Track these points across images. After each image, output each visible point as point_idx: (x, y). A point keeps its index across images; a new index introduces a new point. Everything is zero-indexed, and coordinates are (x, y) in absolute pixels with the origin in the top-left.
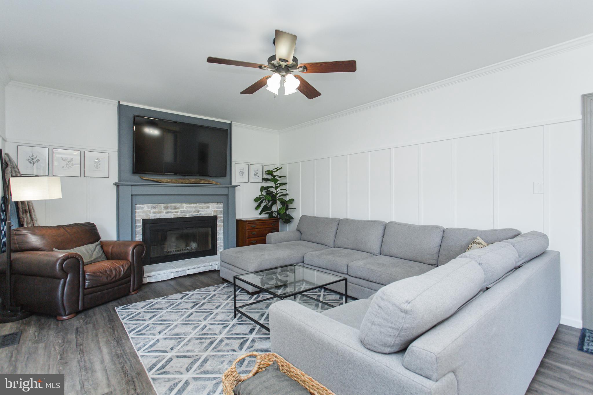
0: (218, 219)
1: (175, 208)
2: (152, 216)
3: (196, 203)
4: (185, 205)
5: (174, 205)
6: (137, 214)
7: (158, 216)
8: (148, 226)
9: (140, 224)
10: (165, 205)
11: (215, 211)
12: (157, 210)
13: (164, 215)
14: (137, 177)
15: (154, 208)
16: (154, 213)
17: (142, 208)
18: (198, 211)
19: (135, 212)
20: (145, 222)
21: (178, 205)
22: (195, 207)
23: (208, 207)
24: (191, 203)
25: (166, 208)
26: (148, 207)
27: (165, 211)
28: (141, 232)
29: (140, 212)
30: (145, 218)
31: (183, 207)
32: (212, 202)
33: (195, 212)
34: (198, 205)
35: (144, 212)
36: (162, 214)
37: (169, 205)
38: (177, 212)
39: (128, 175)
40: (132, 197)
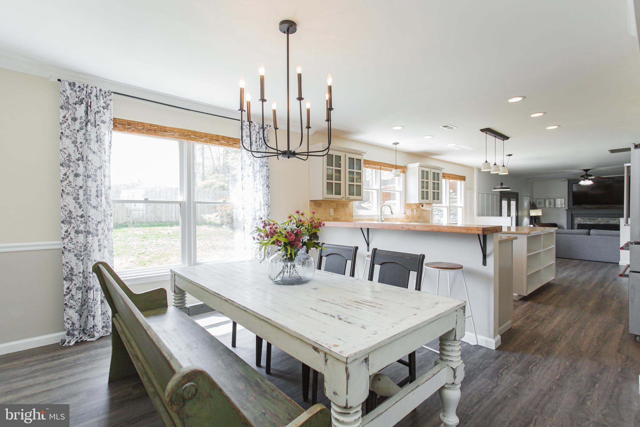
1: (594, 220)
2: (582, 223)
3: (607, 218)
4: (600, 219)
5: (593, 218)
6: (575, 221)
7: (585, 223)
8: (580, 226)
9: (576, 224)
10: (588, 218)
12: (584, 220)
14: (575, 207)
15: (583, 219)
16: (583, 221)
17: (577, 219)
19: (574, 219)
21: (596, 218)
24: (604, 217)
25: (589, 219)
26: (580, 219)
27: (589, 221)
28: (577, 227)
29: (576, 221)
30: (578, 223)
31: (599, 219)
33: (606, 222)
35: (578, 221)
36: (587, 222)
37: (591, 218)
38: (595, 222)
39: (572, 206)
40: (572, 215)
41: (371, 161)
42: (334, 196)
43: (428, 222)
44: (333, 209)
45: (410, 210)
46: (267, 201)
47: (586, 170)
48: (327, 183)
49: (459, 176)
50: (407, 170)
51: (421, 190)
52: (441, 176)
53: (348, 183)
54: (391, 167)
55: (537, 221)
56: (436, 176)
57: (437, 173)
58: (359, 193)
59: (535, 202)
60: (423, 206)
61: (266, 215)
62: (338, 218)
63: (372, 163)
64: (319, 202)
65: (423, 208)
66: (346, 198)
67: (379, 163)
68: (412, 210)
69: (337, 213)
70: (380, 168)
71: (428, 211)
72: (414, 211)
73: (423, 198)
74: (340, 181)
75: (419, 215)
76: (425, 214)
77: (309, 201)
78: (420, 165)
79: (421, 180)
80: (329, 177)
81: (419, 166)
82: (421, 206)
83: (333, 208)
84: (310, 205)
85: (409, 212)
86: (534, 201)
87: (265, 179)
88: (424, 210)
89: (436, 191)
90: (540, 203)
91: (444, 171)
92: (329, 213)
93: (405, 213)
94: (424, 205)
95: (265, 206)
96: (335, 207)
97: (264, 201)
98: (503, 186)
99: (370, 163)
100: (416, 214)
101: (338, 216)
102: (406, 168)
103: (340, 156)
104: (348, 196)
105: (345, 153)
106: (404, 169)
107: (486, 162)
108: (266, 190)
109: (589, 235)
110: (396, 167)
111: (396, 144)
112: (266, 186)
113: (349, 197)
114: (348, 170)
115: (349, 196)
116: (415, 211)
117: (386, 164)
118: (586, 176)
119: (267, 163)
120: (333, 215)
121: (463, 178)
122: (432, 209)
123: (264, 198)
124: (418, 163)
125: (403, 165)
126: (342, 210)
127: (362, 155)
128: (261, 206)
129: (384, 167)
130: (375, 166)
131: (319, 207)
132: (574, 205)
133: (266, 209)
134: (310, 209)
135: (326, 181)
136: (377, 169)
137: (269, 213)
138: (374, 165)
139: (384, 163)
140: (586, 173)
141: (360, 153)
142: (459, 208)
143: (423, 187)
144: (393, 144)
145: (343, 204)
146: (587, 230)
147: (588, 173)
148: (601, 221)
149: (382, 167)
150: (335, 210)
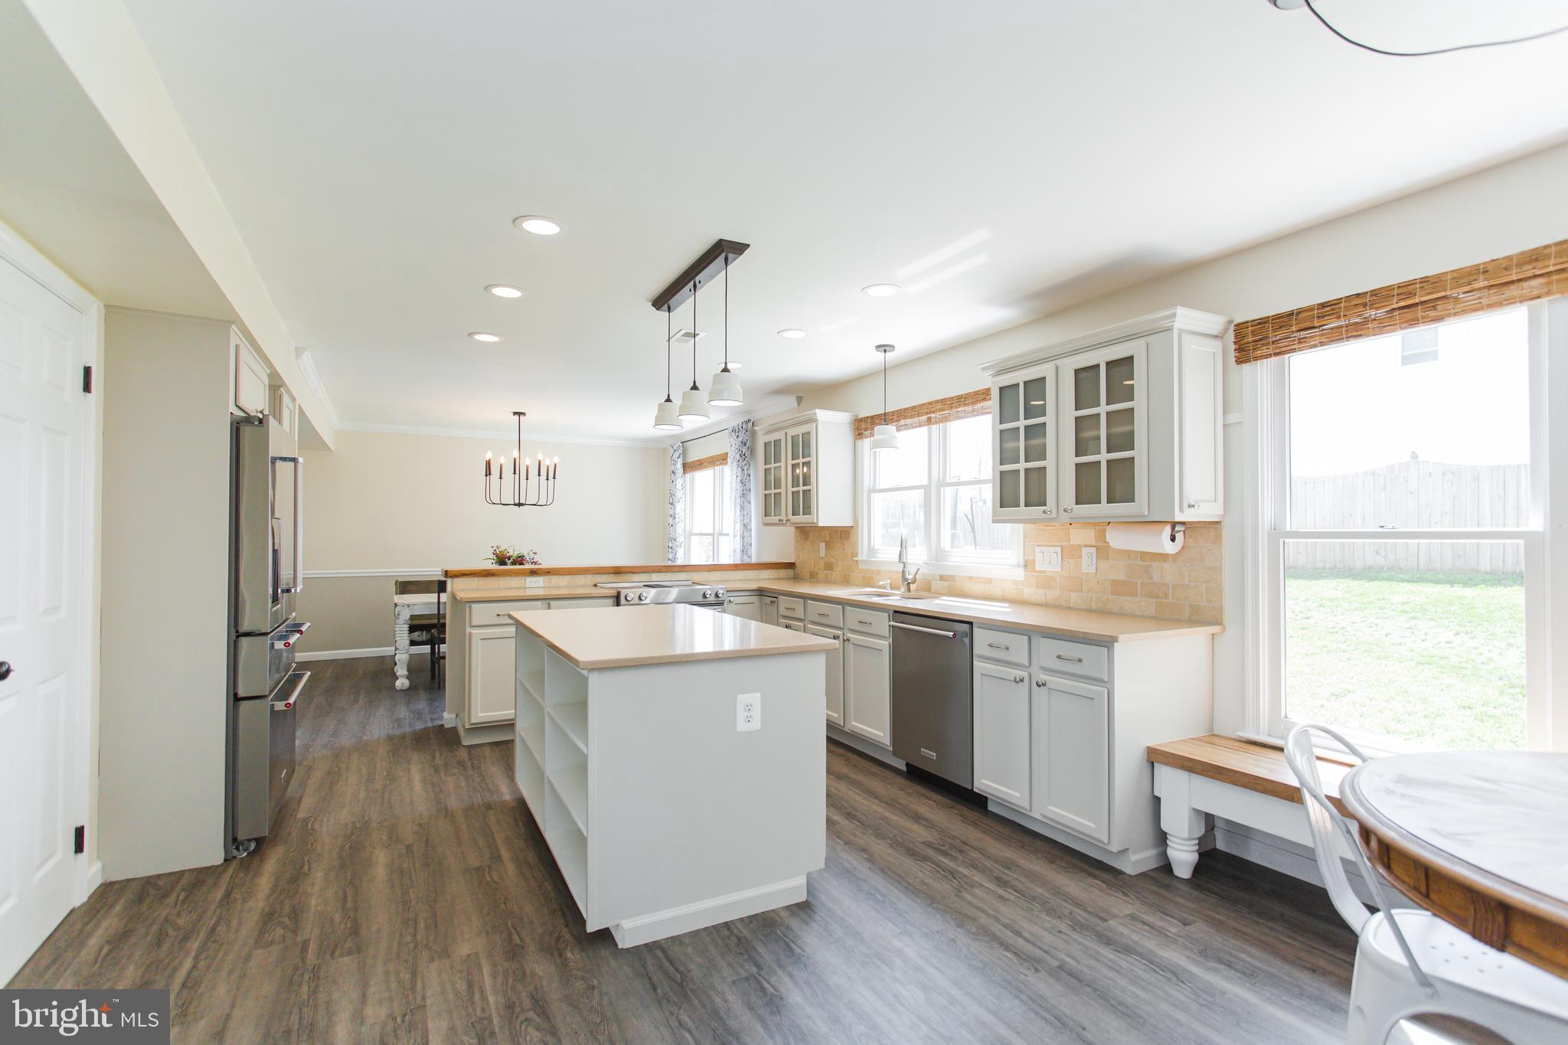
45: (1059, 549)
51: (998, 468)
56: (1103, 381)
57: (1106, 363)
62: (831, 564)
68: (1074, 553)
69: (830, 552)
70: (929, 419)
72: (1081, 557)
73: (1011, 502)
74: (781, 488)
75: (1119, 578)
79: (999, 427)
80: (767, 484)
85: (1051, 561)
89: (1104, 457)
93: (1028, 565)
96: (828, 539)
100: (1093, 571)
101: (832, 560)
103: (782, 439)
111: (886, 347)
113: (789, 520)
120: (823, 555)
144: (876, 351)
150: (829, 546)
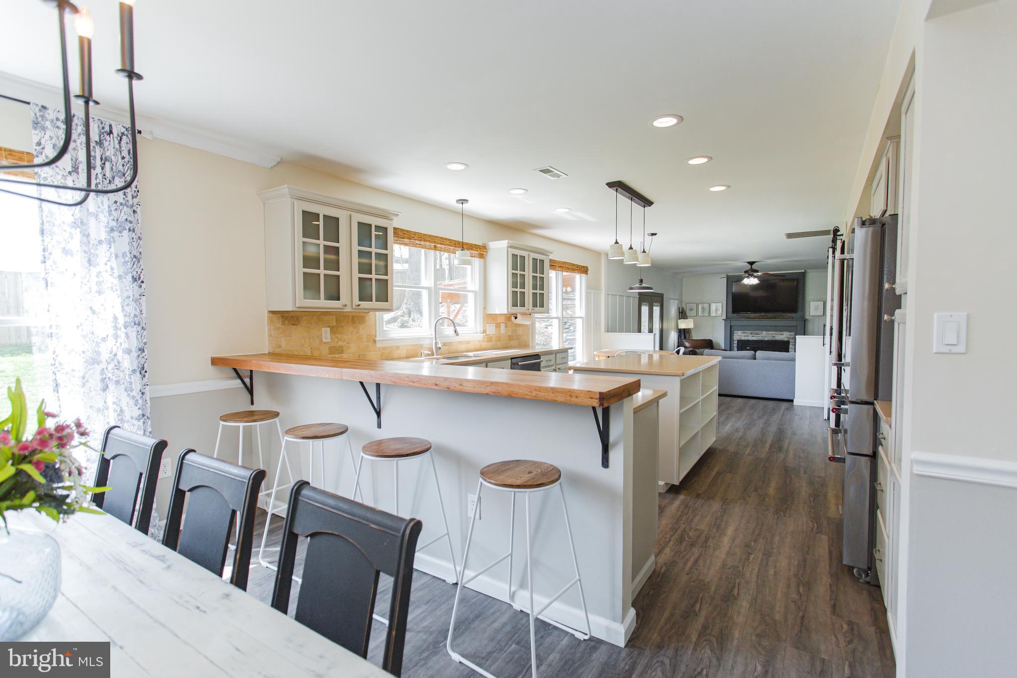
0: (791, 343)
1: (757, 334)
2: (743, 338)
3: (773, 331)
4: (764, 332)
5: (756, 332)
6: (734, 337)
7: (746, 338)
8: (740, 343)
9: (736, 342)
10: (751, 332)
11: (787, 337)
12: (746, 335)
13: (751, 338)
14: (735, 315)
15: (744, 333)
16: (744, 336)
17: (737, 333)
18: (774, 337)
19: (733, 333)
20: (739, 341)
21: (760, 332)
22: (772, 334)
23: (782, 334)
24: (769, 331)
25: (751, 334)
26: (741, 333)
27: (751, 336)
28: (736, 347)
29: (736, 336)
30: (739, 339)
31: (763, 334)
32: (786, 331)
33: (771, 337)
34: (774, 332)
35: (738, 335)
37: (753, 332)
38: (759, 337)
39: (730, 314)
40: (731, 326)
41: (415, 233)
42: (322, 303)
43: (526, 346)
44: (328, 329)
45: (494, 324)
46: (136, 316)
47: (751, 263)
48: (305, 274)
49: (577, 266)
50: (487, 252)
51: (511, 289)
52: (547, 265)
53: (356, 275)
54: (456, 247)
55: (687, 336)
56: (538, 266)
57: (539, 260)
58: (384, 296)
59: (685, 308)
60: (516, 318)
61: (134, 349)
62: (341, 347)
63: (416, 237)
64: (292, 314)
65: (518, 321)
66: (354, 307)
67: (433, 236)
68: (498, 326)
69: (339, 336)
70: (435, 246)
71: (526, 325)
72: (500, 327)
73: (515, 305)
74: (339, 271)
75: (510, 334)
76: (520, 331)
77: (266, 312)
78: (510, 245)
79: (511, 271)
80: (310, 261)
81: (508, 247)
82: (513, 318)
83: (329, 327)
84: (271, 321)
85: (491, 330)
86: (684, 306)
87: (125, 263)
88: (519, 325)
89: (538, 291)
90: (691, 310)
91: (552, 257)
92: (320, 337)
93: (484, 332)
94: (519, 316)
95: (129, 328)
96: (335, 324)
97: (125, 316)
98: (643, 285)
99: (413, 236)
100: (504, 332)
101: (341, 343)
102: (486, 249)
103: (338, 219)
104: (356, 301)
105: (350, 213)
106: (481, 251)
107: (617, 243)
108: (132, 290)
109: (755, 359)
110: (463, 246)
111: (463, 201)
112: (129, 278)
113: (359, 305)
114: (356, 248)
115: (360, 303)
116: (502, 326)
117: (446, 239)
118: (751, 272)
119: (131, 222)
120: (329, 340)
121: (584, 270)
122: (532, 323)
123: (127, 308)
124: (507, 241)
125: (479, 243)
126: (351, 329)
127: (391, 220)
128: (116, 328)
129: (442, 246)
130: (422, 243)
131: (293, 325)
132: (733, 312)
133: (133, 335)
134: (270, 330)
135: (300, 270)
136: (428, 249)
137: (145, 343)
138: (421, 241)
139: (441, 238)
140: (751, 268)
141: (385, 216)
142: (577, 319)
143: (515, 285)
144: (458, 201)
145: (353, 317)
146: (753, 352)
147: (754, 267)
148: (765, 336)
149: (438, 245)
150: (333, 330)
